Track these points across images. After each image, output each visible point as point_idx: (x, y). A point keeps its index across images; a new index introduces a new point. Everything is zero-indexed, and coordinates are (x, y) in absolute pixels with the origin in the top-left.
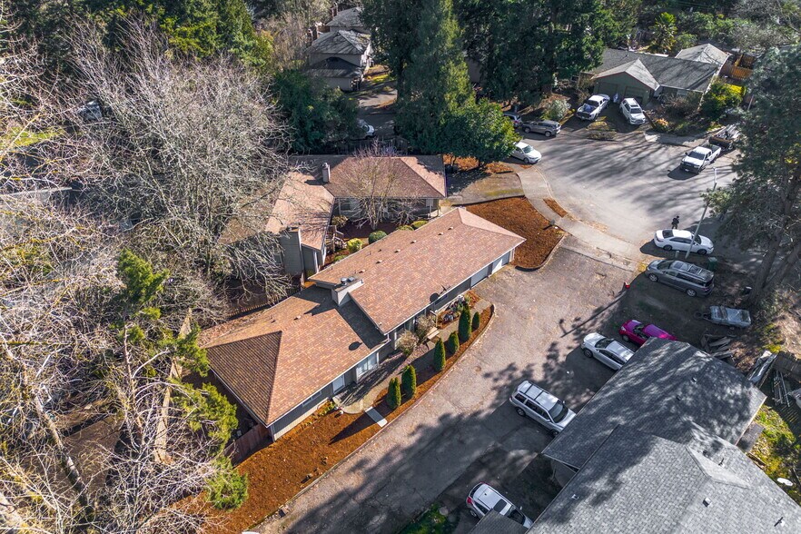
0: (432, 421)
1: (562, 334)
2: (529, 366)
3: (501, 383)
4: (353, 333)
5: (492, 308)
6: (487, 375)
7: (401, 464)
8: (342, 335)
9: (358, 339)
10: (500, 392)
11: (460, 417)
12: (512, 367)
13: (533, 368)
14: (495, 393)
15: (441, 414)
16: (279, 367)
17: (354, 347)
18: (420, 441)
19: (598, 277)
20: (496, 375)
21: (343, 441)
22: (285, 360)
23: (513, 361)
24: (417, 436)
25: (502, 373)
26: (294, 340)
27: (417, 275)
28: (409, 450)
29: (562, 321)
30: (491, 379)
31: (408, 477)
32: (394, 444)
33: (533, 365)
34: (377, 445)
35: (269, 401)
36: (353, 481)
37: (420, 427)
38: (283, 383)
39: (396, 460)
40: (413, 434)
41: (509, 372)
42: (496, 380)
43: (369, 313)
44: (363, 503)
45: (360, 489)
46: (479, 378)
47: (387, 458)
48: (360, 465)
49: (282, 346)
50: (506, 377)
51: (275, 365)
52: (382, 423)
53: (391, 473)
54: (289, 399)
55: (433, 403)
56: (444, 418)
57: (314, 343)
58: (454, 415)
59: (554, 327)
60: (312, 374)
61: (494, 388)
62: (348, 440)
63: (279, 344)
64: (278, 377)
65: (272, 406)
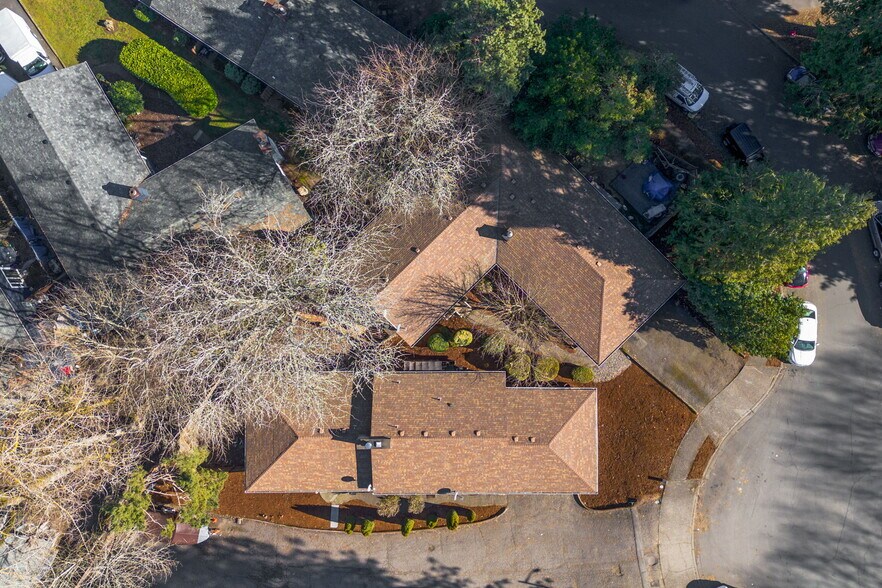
0: (363, 556)
1: (523, 580)
2: (467, 580)
3: (434, 574)
4: (355, 470)
5: (503, 509)
6: (432, 560)
7: (319, 565)
8: (344, 466)
9: (355, 476)
10: (426, 579)
11: (383, 571)
12: (454, 571)
13: (468, 584)
14: (422, 576)
15: (373, 556)
16: (279, 462)
17: (346, 479)
18: (343, 562)
19: (614, 570)
20: (437, 566)
21: (301, 513)
22: (286, 460)
23: (461, 566)
24: (344, 557)
25: (443, 568)
26: (303, 450)
27: (447, 466)
28: (331, 562)
29: (537, 570)
30: (430, 565)
31: (314, 576)
32: (326, 548)
33: (471, 582)
34: (317, 537)
35: (257, 478)
36: (284, 548)
37: (352, 552)
38: (274, 473)
39: (317, 561)
40: (343, 553)
41: (448, 572)
42: (433, 569)
43: (374, 472)
44: (278, 566)
45: (284, 557)
46: (425, 556)
47: (314, 554)
48: (297, 541)
49: (292, 448)
50: (441, 573)
51: (277, 458)
52: (334, 525)
53: (307, 564)
54: (272, 485)
55: (377, 543)
56: (372, 562)
57: (317, 460)
58: (380, 566)
59: (526, 568)
60: (300, 480)
61: (425, 573)
62: (304, 515)
63: (290, 445)
64: (273, 467)
65: (257, 482)
